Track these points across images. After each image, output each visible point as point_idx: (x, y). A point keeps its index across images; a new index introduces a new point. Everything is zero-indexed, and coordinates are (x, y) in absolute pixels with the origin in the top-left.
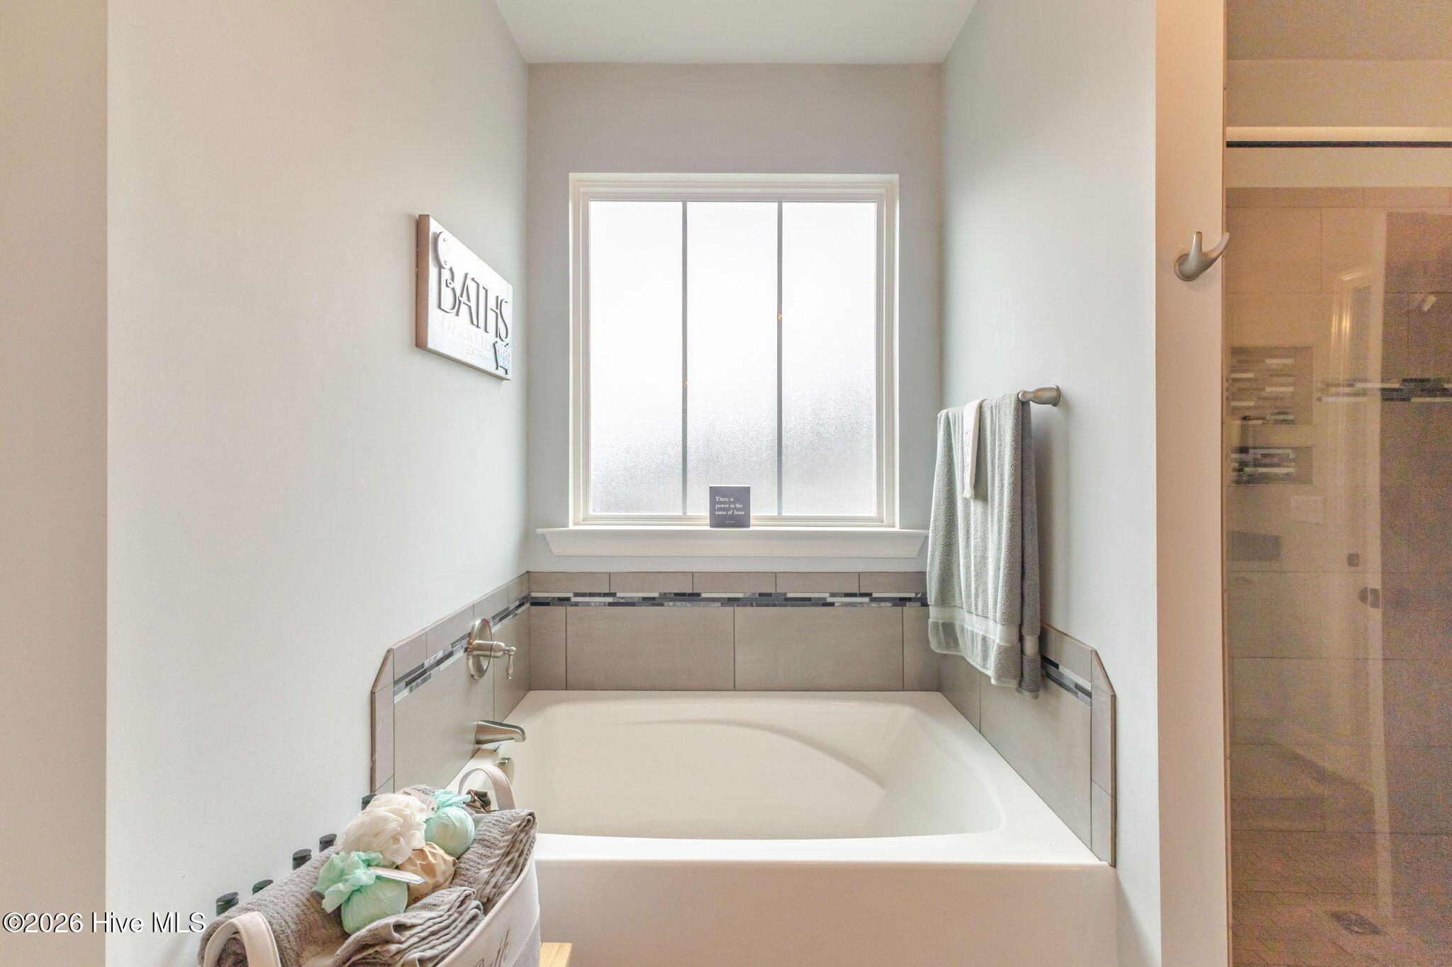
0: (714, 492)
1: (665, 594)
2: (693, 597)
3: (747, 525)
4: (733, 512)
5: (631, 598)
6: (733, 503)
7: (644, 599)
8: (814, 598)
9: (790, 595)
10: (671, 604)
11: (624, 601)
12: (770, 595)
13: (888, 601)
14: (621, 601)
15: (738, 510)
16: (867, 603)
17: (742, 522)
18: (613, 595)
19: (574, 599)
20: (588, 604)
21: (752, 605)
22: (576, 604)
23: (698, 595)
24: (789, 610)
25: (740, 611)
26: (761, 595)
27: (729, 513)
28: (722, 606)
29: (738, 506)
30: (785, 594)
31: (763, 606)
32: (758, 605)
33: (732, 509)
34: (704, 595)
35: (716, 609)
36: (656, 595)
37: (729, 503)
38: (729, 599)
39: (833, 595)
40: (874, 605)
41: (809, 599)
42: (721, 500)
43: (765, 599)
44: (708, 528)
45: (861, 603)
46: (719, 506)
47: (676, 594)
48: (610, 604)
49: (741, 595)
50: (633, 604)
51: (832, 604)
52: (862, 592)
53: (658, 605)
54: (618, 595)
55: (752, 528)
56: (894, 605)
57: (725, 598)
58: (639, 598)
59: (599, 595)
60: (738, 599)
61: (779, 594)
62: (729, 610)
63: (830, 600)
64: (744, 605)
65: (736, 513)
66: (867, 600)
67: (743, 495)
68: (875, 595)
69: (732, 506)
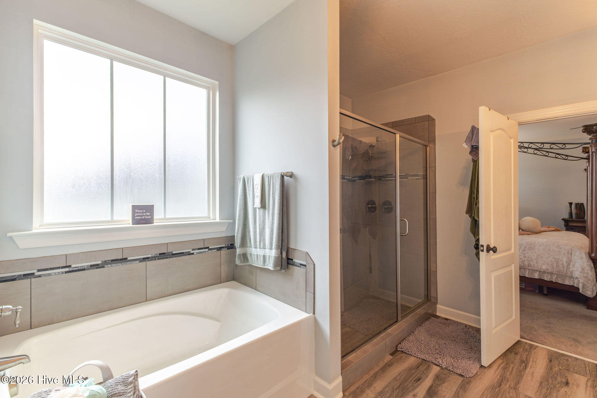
0: (134, 207)
1: (105, 261)
2: (124, 260)
3: (153, 223)
4: (145, 217)
5: (82, 266)
6: (145, 213)
7: (91, 266)
8: (185, 252)
9: (174, 252)
10: (109, 266)
11: (77, 269)
12: (164, 253)
13: (215, 249)
14: (75, 269)
15: (148, 216)
16: (207, 251)
17: (149, 221)
18: (70, 266)
19: (37, 274)
20: (49, 275)
21: (155, 260)
22: (39, 276)
23: (126, 259)
24: (174, 259)
25: (150, 263)
26: (160, 254)
27: (143, 217)
28: (139, 262)
29: (148, 214)
30: (172, 252)
31: (161, 259)
32: (158, 259)
33: (145, 215)
34: (129, 259)
35: (137, 264)
36: (100, 262)
37: (143, 213)
38: (144, 259)
39: (193, 250)
40: (210, 251)
41: (183, 253)
42: (139, 211)
43: (163, 256)
44: (131, 225)
45: (205, 252)
46: (138, 214)
47: (112, 261)
48: (66, 272)
49: (150, 256)
50: (84, 270)
51: (193, 254)
52: (205, 247)
53: (100, 268)
54: (73, 266)
55: (155, 224)
56: (217, 251)
57: (141, 258)
58: (88, 266)
59: (59, 268)
60: (148, 258)
61: (169, 252)
62: (143, 264)
63: (192, 252)
64: (152, 260)
65: (146, 217)
66: (207, 250)
67: (150, 209)
68: (210, 247)
69: (145, 214)
